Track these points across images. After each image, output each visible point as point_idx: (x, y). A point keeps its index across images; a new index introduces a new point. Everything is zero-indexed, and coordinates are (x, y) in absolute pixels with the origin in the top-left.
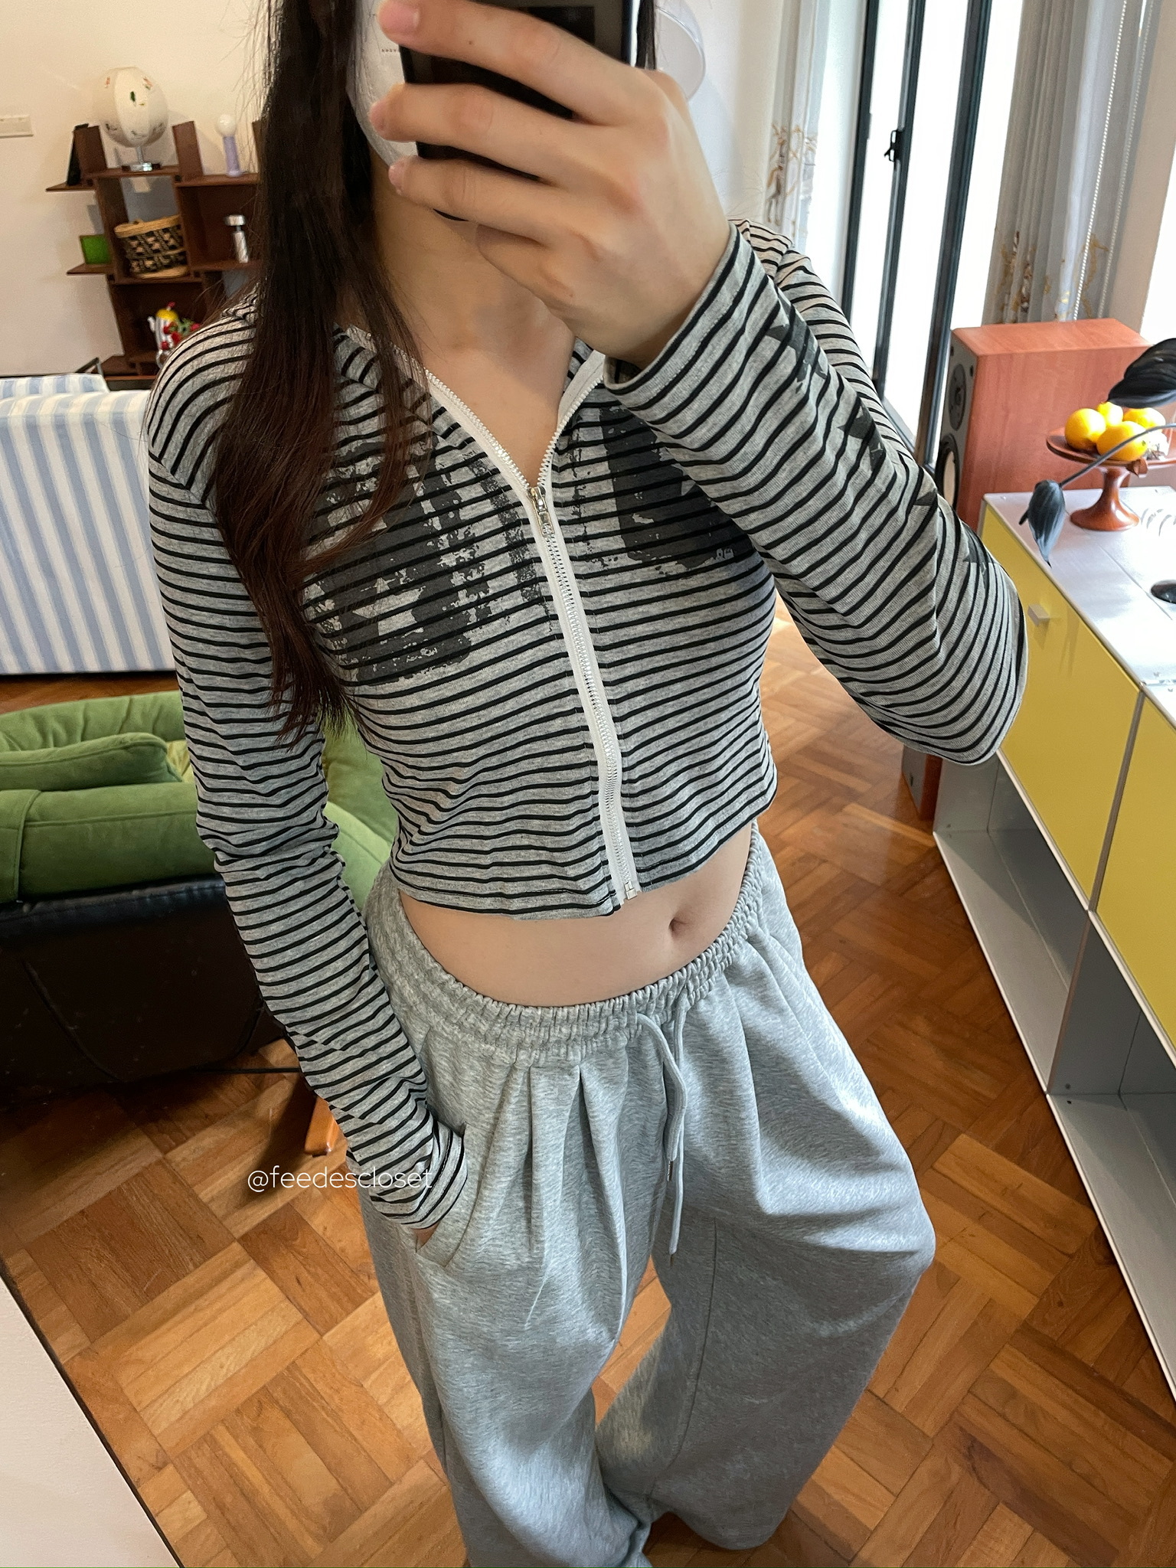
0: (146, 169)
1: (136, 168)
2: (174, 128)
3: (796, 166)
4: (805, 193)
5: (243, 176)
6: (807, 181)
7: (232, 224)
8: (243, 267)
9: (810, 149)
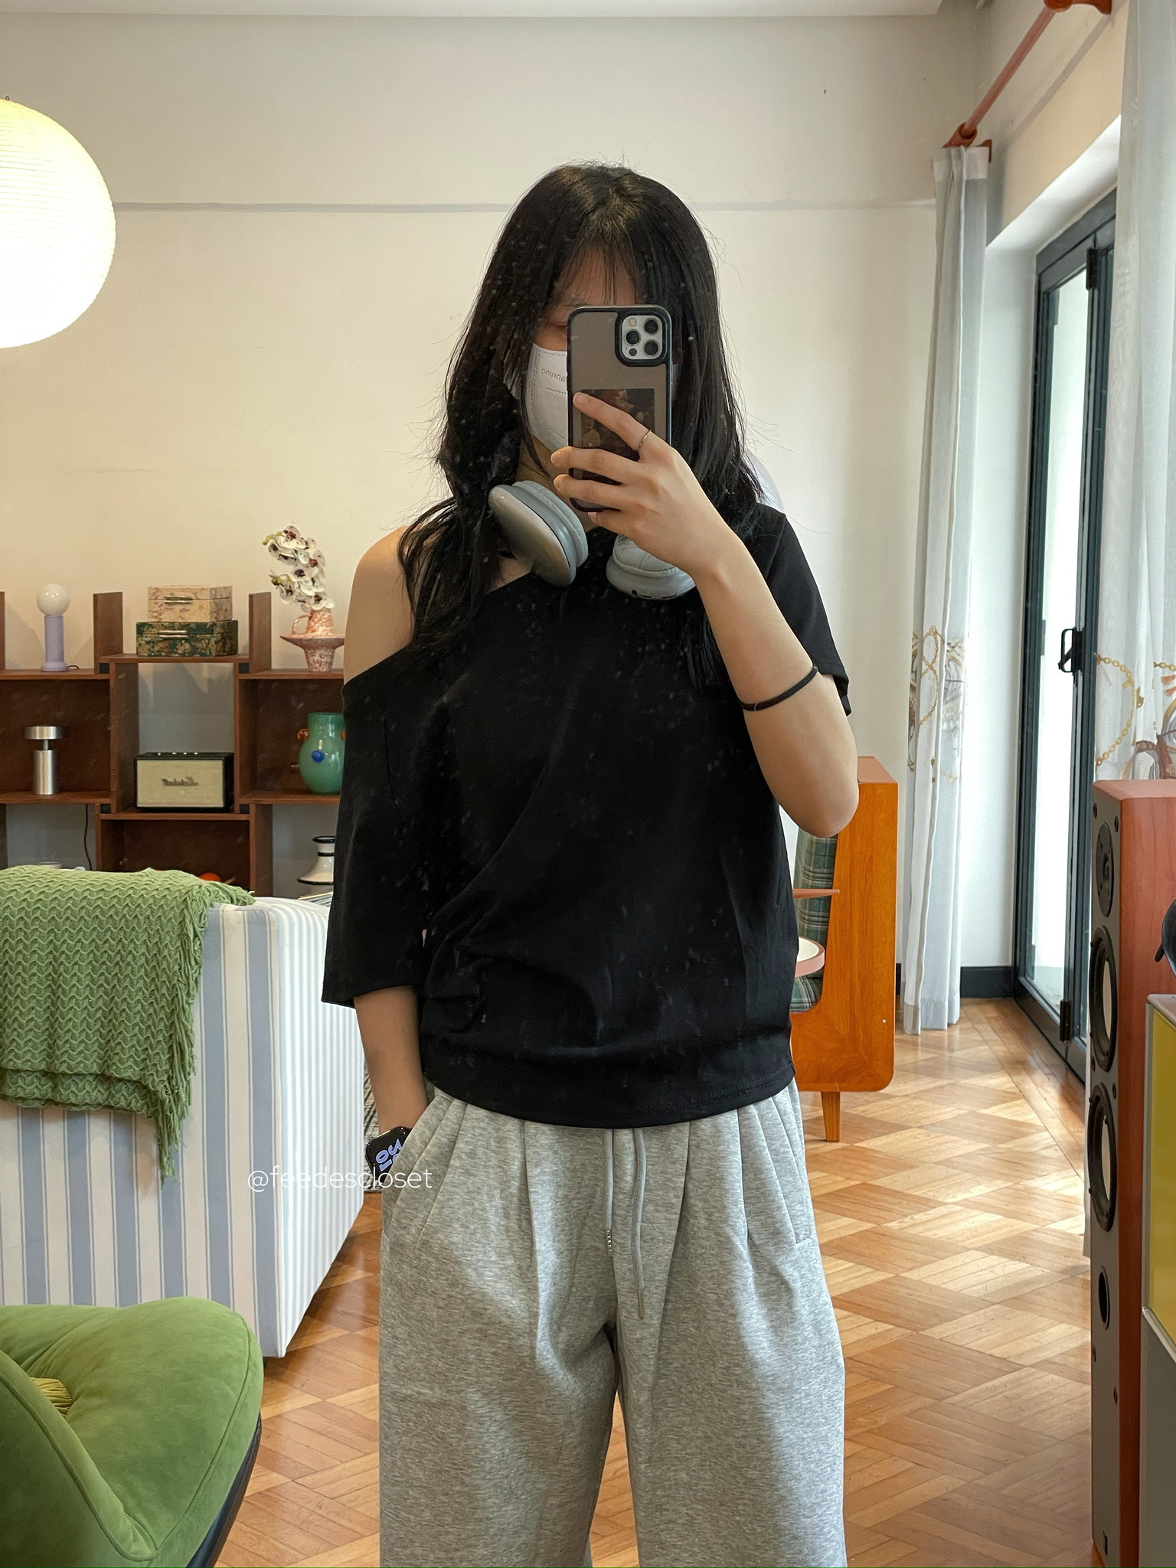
3: (934, 685)
4: (948, 721)
5: (67, 670)
6: (948, 705)
7: (38, 738)
8: (45, 801)
9: (953, 659)
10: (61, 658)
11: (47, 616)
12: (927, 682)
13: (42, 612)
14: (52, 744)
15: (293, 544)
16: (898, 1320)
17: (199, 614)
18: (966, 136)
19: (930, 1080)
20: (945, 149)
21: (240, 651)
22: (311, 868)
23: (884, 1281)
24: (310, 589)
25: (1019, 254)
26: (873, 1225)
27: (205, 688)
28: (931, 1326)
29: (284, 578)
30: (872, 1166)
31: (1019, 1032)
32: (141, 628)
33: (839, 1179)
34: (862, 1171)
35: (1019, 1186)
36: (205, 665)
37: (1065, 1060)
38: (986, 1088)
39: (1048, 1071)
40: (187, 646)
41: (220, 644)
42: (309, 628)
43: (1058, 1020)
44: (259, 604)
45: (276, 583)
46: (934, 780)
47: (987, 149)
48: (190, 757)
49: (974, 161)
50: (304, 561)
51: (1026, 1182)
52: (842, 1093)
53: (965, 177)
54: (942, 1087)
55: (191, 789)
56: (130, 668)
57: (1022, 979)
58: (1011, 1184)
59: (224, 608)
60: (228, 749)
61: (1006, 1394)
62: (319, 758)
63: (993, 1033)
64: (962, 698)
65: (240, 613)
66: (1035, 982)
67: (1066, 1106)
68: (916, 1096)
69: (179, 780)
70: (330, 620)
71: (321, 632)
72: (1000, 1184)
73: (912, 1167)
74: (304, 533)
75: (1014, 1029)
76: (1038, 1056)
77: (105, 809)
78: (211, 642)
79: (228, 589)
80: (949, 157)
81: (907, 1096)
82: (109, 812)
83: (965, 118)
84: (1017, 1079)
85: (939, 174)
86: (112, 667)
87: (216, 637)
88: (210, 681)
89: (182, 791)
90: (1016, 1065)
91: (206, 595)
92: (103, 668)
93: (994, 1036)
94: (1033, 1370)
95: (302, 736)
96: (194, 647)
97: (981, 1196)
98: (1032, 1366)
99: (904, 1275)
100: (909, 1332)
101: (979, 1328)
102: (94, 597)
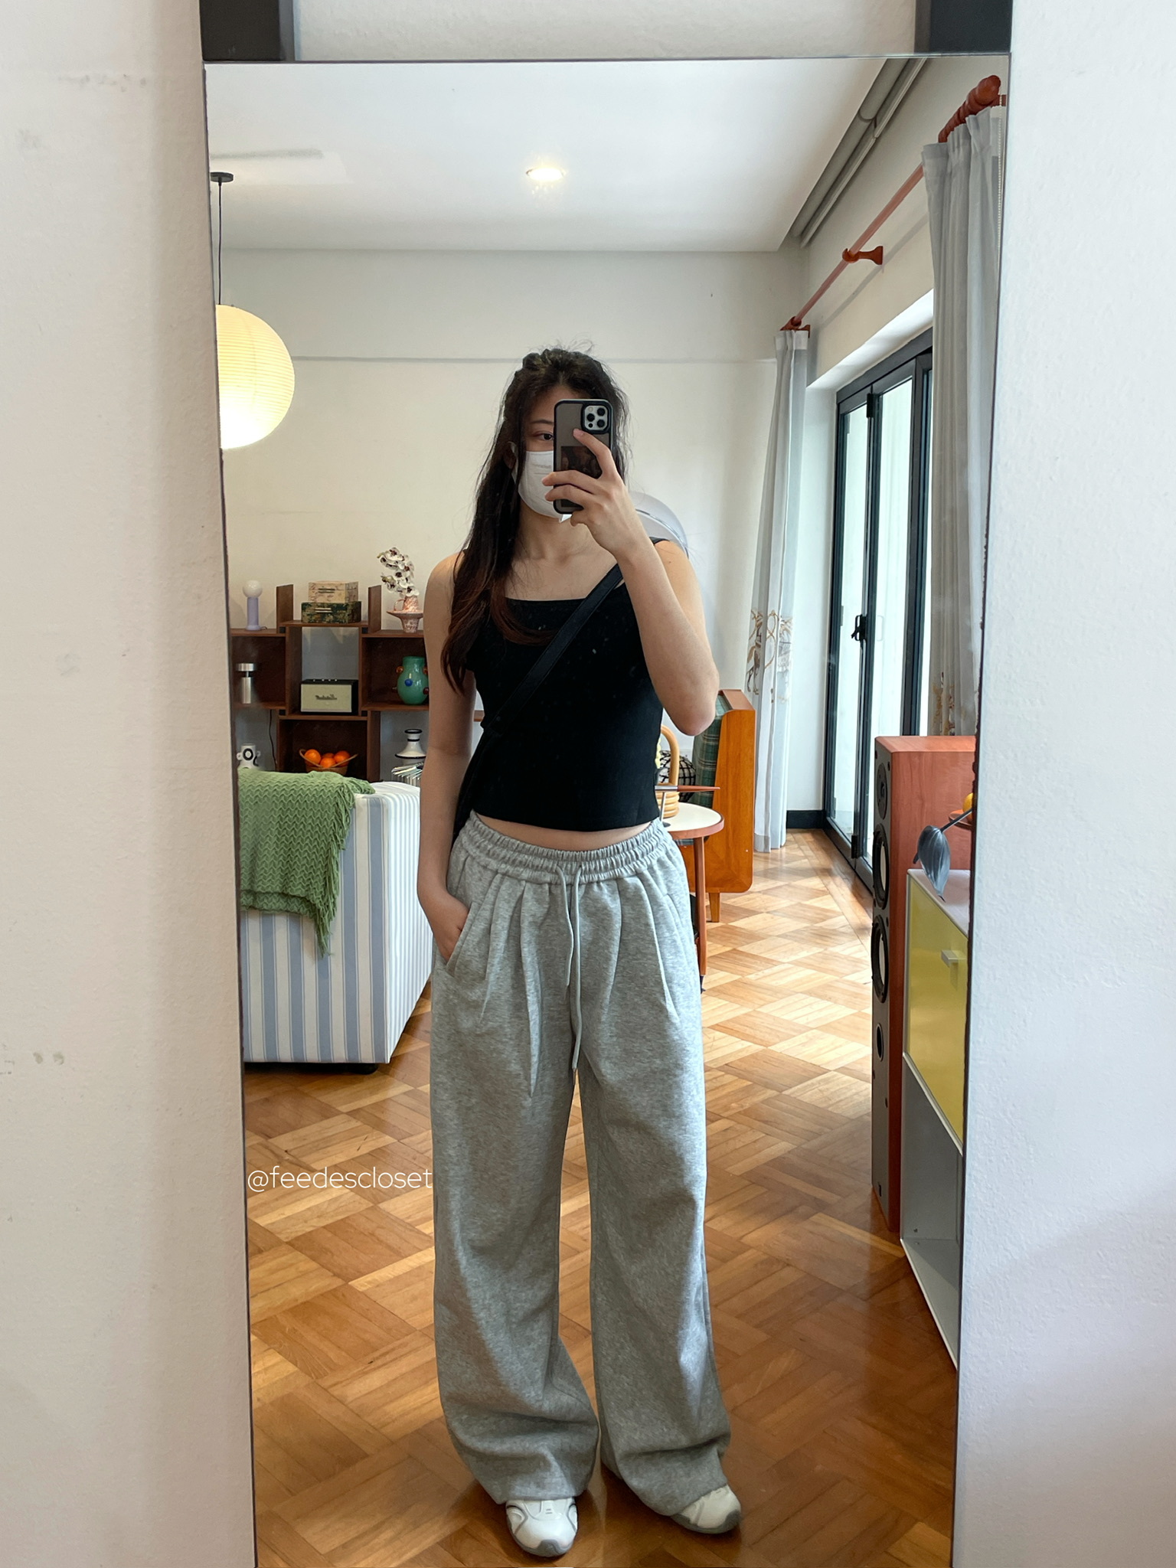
3: (773, 644)
4: (782, 666)
5: (261, 630)
6: (783, 657)
7: (243, 670)
8: (247, 708)
9: (786, 629)
10: (257, 622)
11: (249, 598)
12: (770, 644)
13: (246, 595)
15: (395, 558)
16: (755, 1040)
17: (339, 599)
18: (794, 324)
19: (773, 882)
20: (783, 331)
21: (362, 619)
22: (404, 748)
23: (746, 1014)
24: (405, 584)
25: (824, 392)
26: (740, 977)
27: (341, 640)
28: (775, 1044)
29: (389, 578)
30: (739, 938)
31: (827, 851)
32: (304, 606)
33: (719, 946)
34: (733, 941)
35: (827, 952)
36: (342, 628)
37: (854, 870)
38: (807, 888)
39: (844, 877)
40: (332, 617)
41: (351, 616)
42: (404, 607)
43: (850, 845)
44: (374, 593)
45: (384, 581)
46: (773, 701)
47: (807, 332)
48: (333, 682)
49: (800, 339)
51: (831, 949)
52: (721, 894)
53: (794, 349)
54: (780, 887)
55: (333, 701)
56: (297, 631)
57: (828, 818)
58: (821, 950)
59: (353, 594)
60: (354, 676)
61: (820, 1088)
62: (409, 684)
63: (810, 852)
64: (791, 652)
65: (363, 597)
66: (836, 820)
68: (765, 892)
69: (326, 696)
71: (411, 609)
72: (816, 950)
73: (763, 939)
74: (401, 552)
75: (823, 848)
76: (837, 866)
77: (282, 712)
78: (345, 615)
79: (356, 584)
80: (785, 335)
81: (759, 892)
82: (284, 714)
83: (795, 314)
84: (826, 881)
85: (779, 345)
86: (287, 629)
87: (349, 612)
88: (344, 637)
89: (327, 702)
90: (825, 872)
91: (344, 587)
92: (282, 630)
93: (810, 853)
94: (835, 1073)
95: (399, 671)
96: (335, 618)
97: (805, 958)
98: (835, 1070)
99: (759, 1010)
100: (762, 1048)
101: (803, 1044)
102: (278, 588)
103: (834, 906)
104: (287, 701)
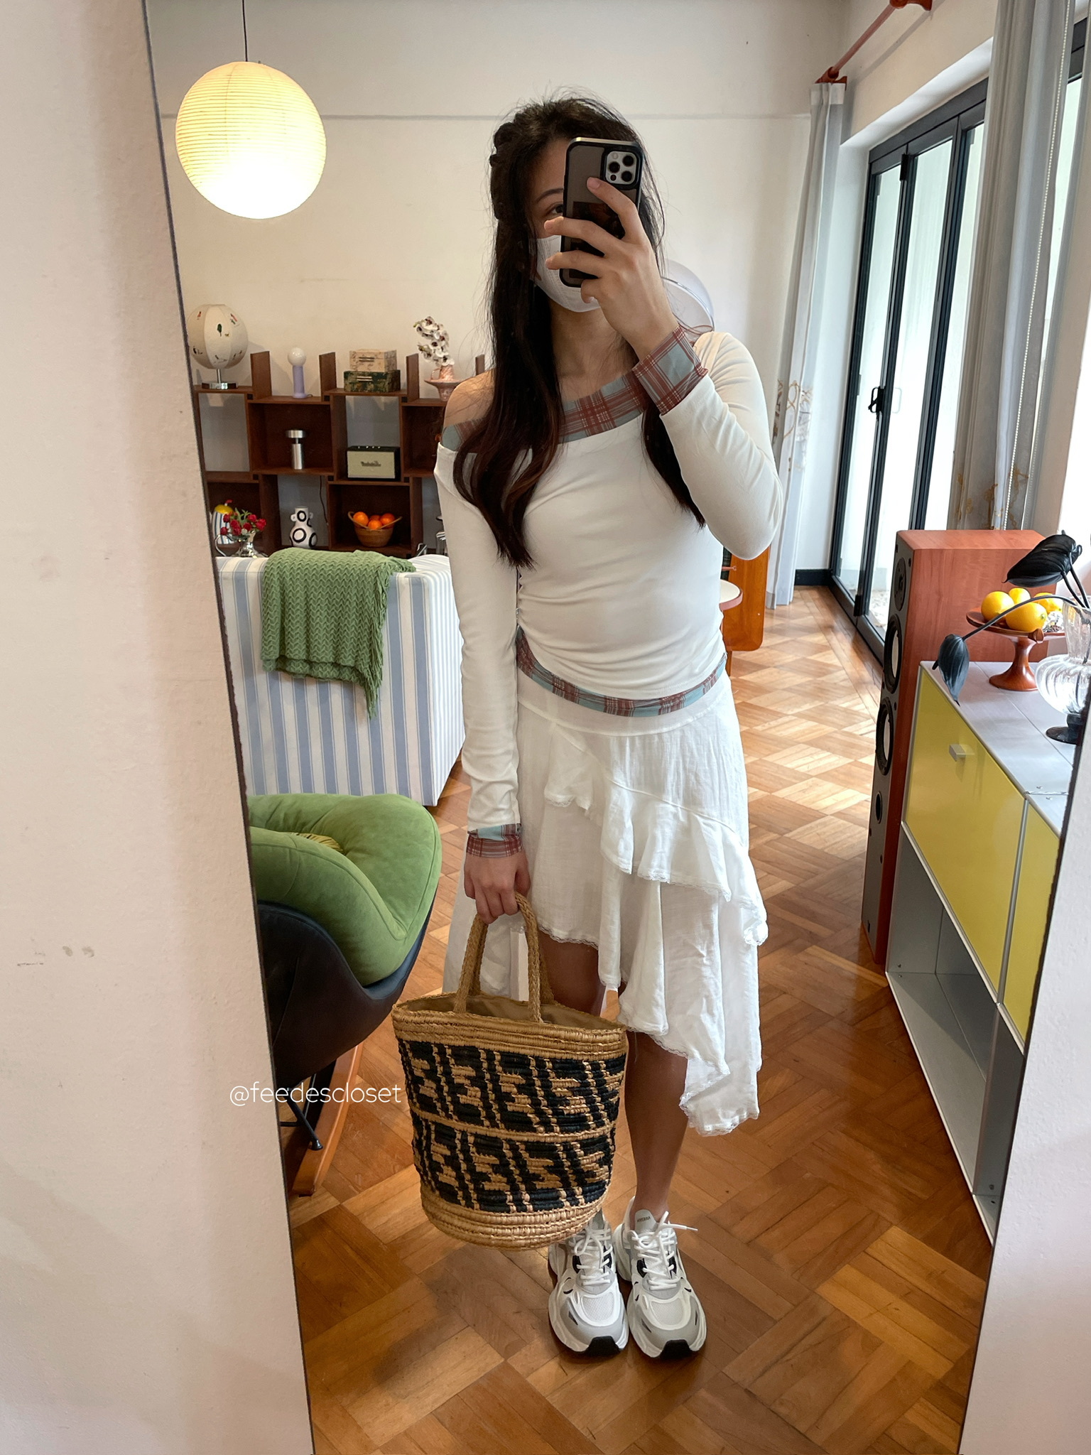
0: (223, 388)
1: (215, 386)
2: (252, 355)
3: (793, 414)
4: (800, 436)
5: (307, 398)
6: (803, 426)
7: (292, 437)
8: (297, 473)
9: (806, 400)
10: (303, 391)
11: (294, 367)
12: (790, 413)
13: (292, 364)
14: (300, 441)
15: (430, 327)
16: (760, 787)
17: (379, 367)
18: (831, 76)
19: (782, 638)
20: (818, 84)
21: (401, 388)
24: (440, 354)
25: (858, 151)
26: (748, 728)
27: (383, 408)
28: (778, 790)
29: (426, 347)
30: (748, 691)
31: (831, 608)
32: (347, 375)
35: (827, 705)
36: (383, 397)
37: (856, 627)
38: (811, 644)
39: (845, 632)
40: (372, 385)
41: (391, 385)
42: (441, 376)
43: (853, 604)
44: (412, 361)
45: (421, 350)
46: (790, 470)
47: (844, 84)
48: (376, 449)
49: (837, 92)
50: (437, 337)
51: (832, 702)
52: (733, 652)
53: (830, 103)
54: (787, 643)
55: (376, 468)
56: (341, 399)
57: (834, 577)
58: (822, 703)
59: (392, 363)
60: (396, 443)
61: (818, 832)
63: (816, 609)
64: (809, 423)
65: (402, 365)
67: (855, 654)
68: (775, 647)
69: (370, 462)
70: (452, 371)
71: (447, 378)
72: (818, 703)
73: (770, 692)
74: (436, 320)
75: (828, 606)
76: (840, 623)
77: (331, 478)
78: (386, 384)
79: (394, 352)
80: (821, 89)
81: (767, 647)
82: (333, 480)
83: (832, 65)
84: (828, 637)
85: (815, 99)
86: (331, 398)
87: (388, 380)
88: (385, 404)
89: (372, 469)
90: (829, 628)
91: (383, 356)
92: (326, 398)
94: (832, 817)
96: (376, 388)
97: (807, 710)
98: (831, 815)
99: (764, 759)
100: (766, 793)
101: (804, 791)
102: (320, 356)
103: (835, 661)
104: (335, 467)
